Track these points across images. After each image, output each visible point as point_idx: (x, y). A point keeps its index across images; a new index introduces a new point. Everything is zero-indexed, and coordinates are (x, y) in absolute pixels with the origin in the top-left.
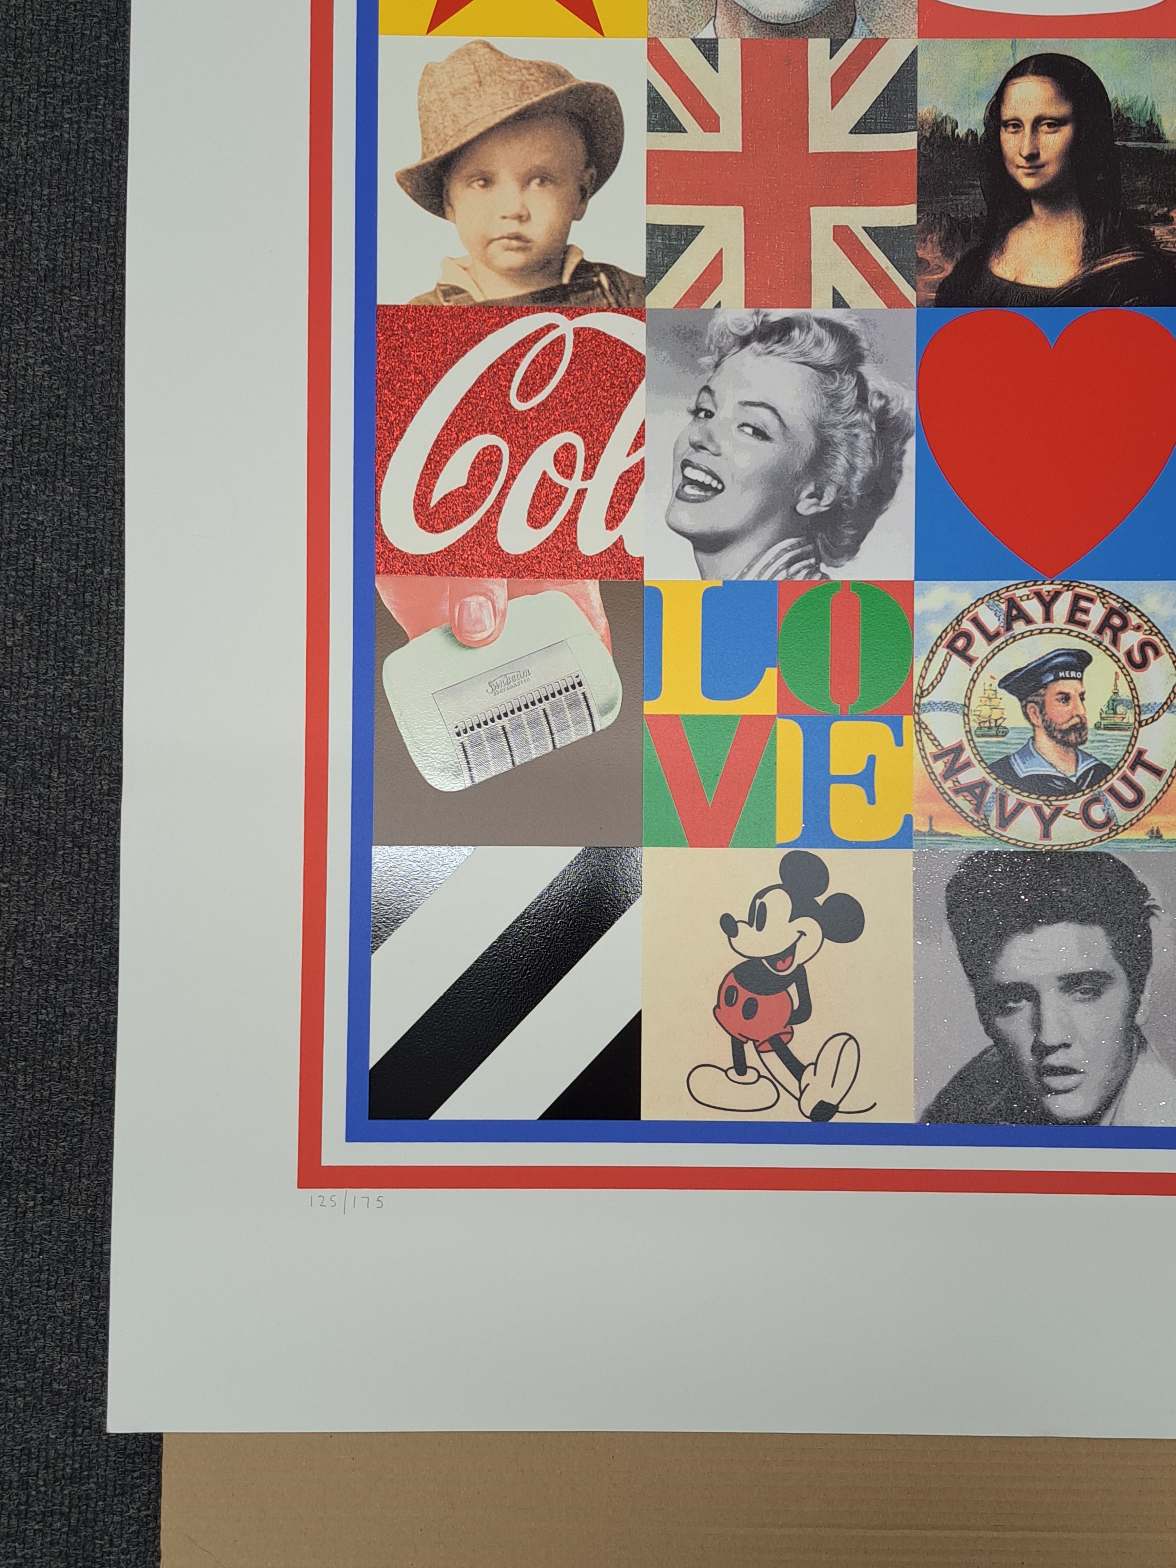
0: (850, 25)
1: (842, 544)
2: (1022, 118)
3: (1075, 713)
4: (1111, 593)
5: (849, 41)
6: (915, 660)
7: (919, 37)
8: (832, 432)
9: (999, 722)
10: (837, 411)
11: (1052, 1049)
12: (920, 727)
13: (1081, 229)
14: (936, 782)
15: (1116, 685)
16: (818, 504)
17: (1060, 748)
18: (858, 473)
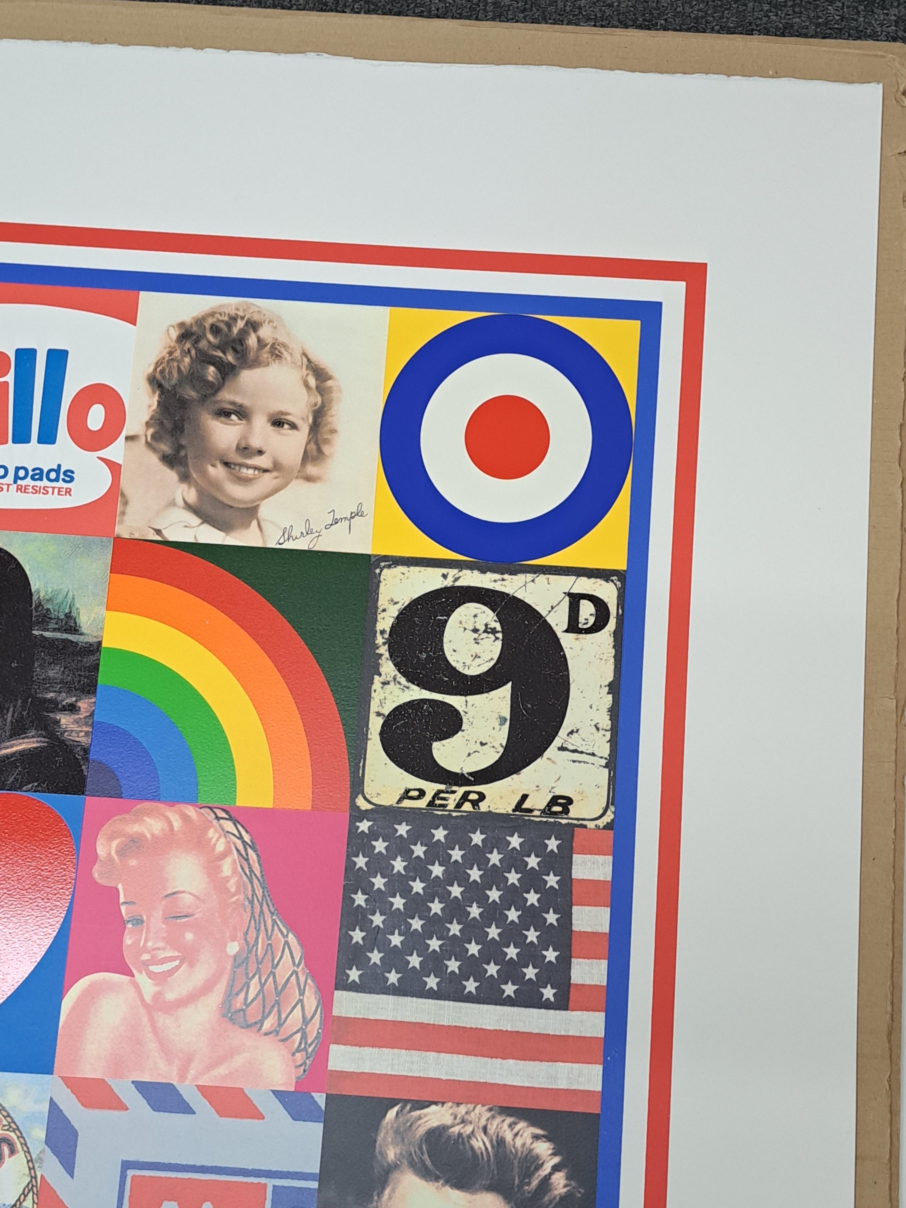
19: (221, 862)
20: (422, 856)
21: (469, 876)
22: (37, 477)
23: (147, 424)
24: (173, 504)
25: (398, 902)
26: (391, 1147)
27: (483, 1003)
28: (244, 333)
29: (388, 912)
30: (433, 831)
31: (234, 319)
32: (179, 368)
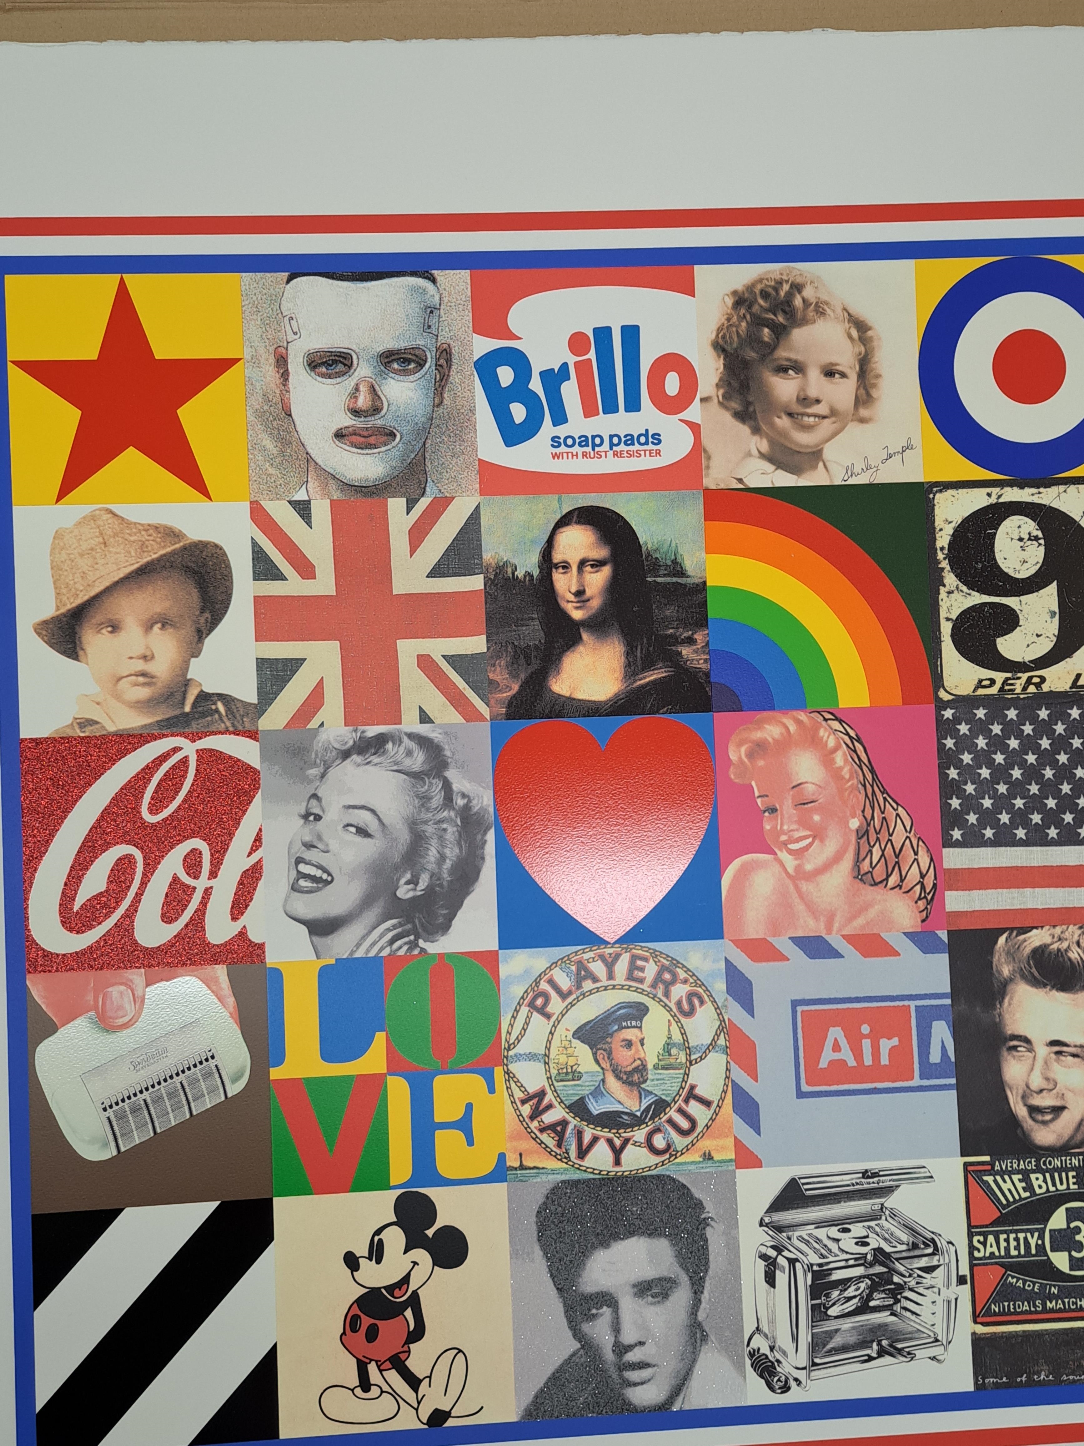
0: (423, 486)
1: (437, 922)
2: (569, 561)
3: (636, 1057)
4: (661, 953)
5: (422, 499)
6: (502, 1018)
7: (481, 495)
8: (424, 827)
9: (574, 1068)
10: (428, 810)
11: (629, 1348)
12: (509, 1076)
13: (622, 652)
14: (524, 1123)
15: (669, 1030)
16: (415, 890)
17: (626, 1087)
18: (448, 861)
19: (834, 755)
20: (1000, 733)
21: (1040, 745)
22: (629, 442)
23: (717, 385)
24: (749, 454)
25: (985, 773)
26: (1005, 966)
27: (1065, 845)
28: (790, 295)
29: (977, 781)
30: (1006, 712)
31: (780, 283)
32: (737, 332)
